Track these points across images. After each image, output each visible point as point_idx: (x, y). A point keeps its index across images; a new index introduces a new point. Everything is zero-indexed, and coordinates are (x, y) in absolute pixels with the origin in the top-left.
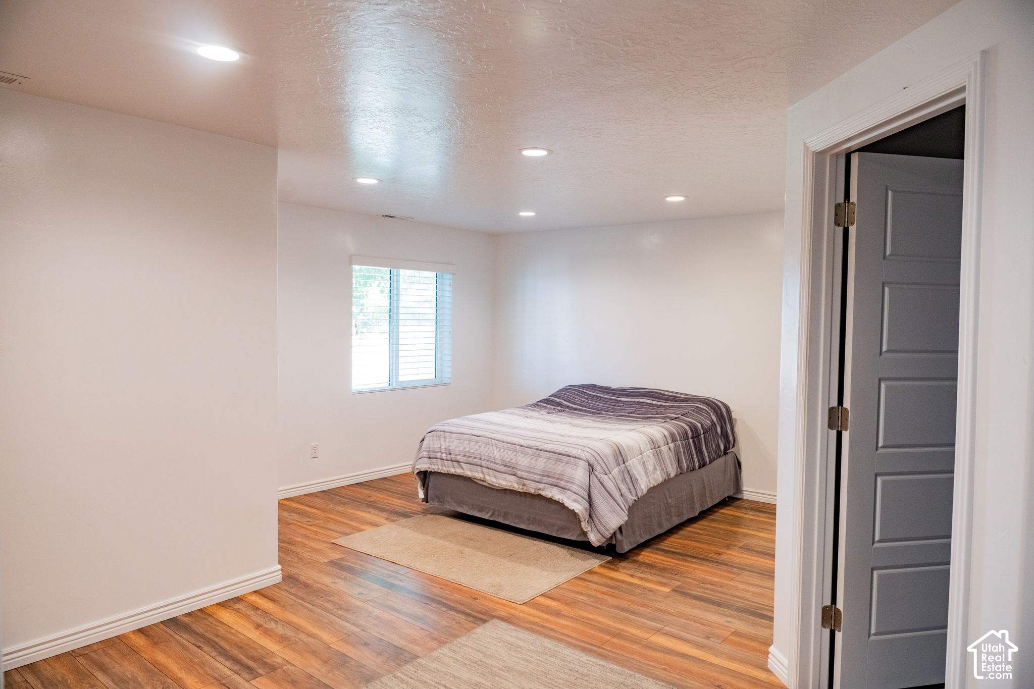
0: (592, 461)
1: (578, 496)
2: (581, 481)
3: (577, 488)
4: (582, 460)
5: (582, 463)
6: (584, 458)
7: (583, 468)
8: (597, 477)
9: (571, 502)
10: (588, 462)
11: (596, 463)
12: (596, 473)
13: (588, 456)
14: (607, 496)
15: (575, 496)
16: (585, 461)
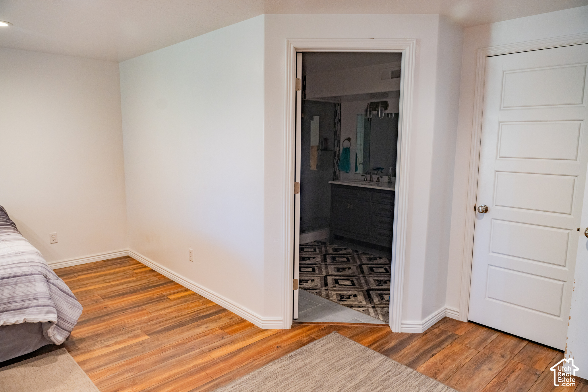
0: (44, 272)
1: (50, 307)
2: (45, 293)
3: (45, 300)
4: (36, 274)
5: (37, 277)
6: (37, 272)
7: (41, 281)
8: (53, 284)
9: (45, 315)
10: (41, 274)
11: (48, 273)
12: (51, 281)
13: (40, 269)
14: (66, 296)
15: (46, 309)
16: (39, 274)
